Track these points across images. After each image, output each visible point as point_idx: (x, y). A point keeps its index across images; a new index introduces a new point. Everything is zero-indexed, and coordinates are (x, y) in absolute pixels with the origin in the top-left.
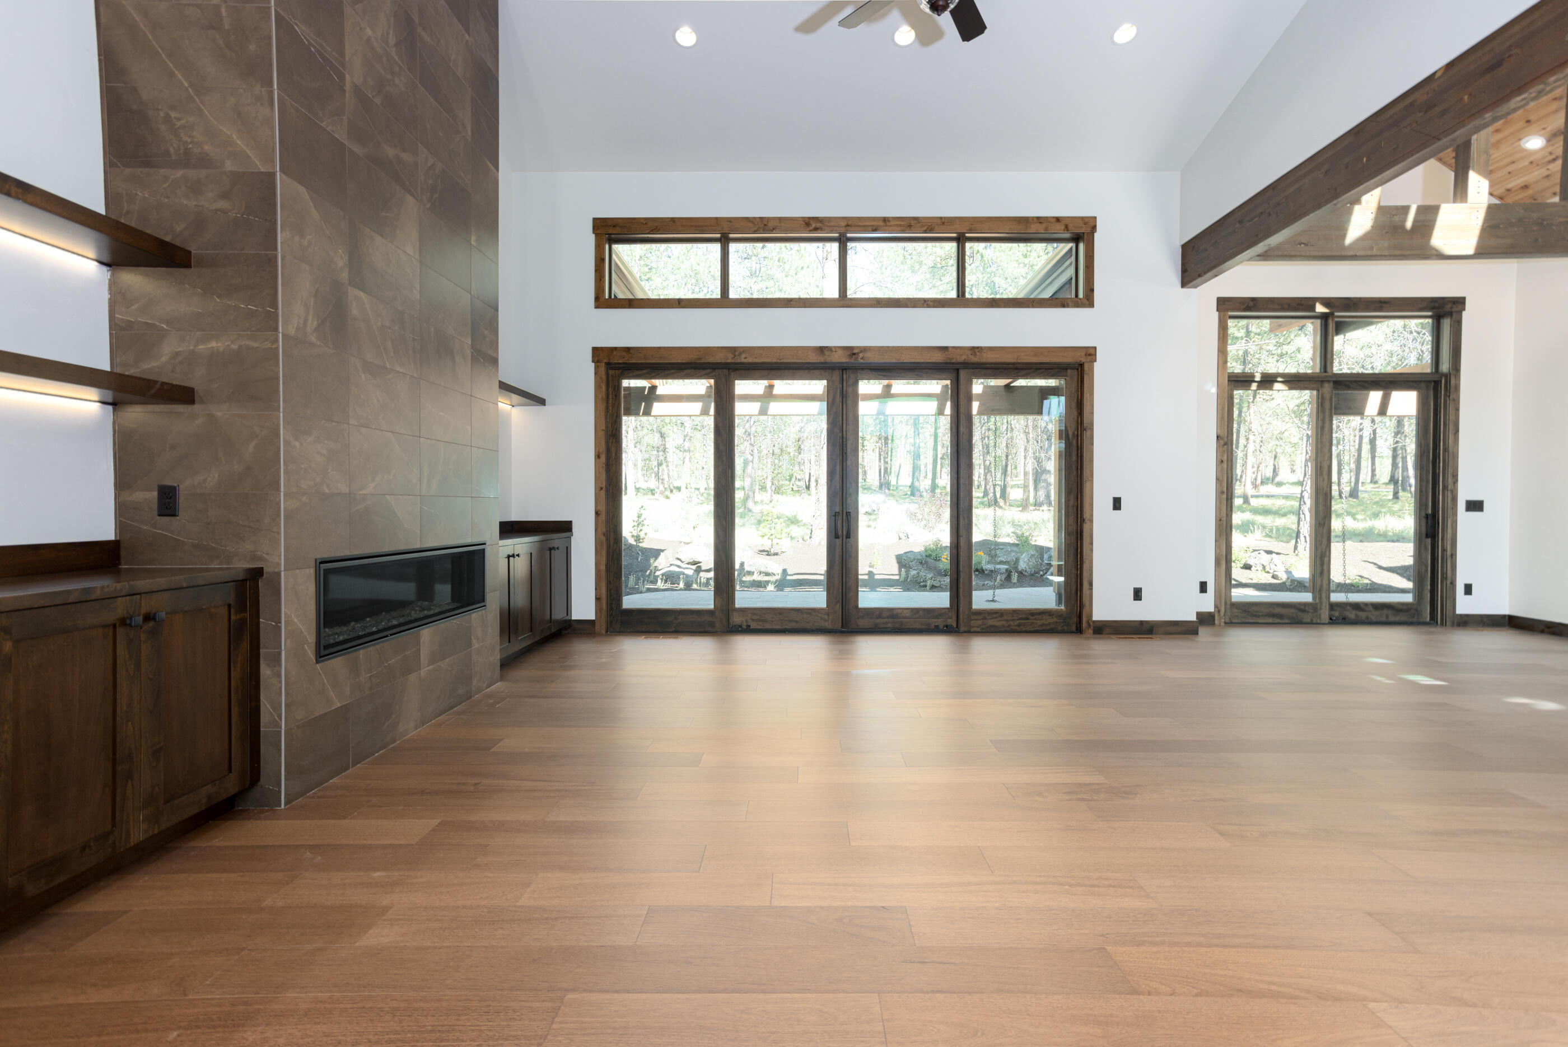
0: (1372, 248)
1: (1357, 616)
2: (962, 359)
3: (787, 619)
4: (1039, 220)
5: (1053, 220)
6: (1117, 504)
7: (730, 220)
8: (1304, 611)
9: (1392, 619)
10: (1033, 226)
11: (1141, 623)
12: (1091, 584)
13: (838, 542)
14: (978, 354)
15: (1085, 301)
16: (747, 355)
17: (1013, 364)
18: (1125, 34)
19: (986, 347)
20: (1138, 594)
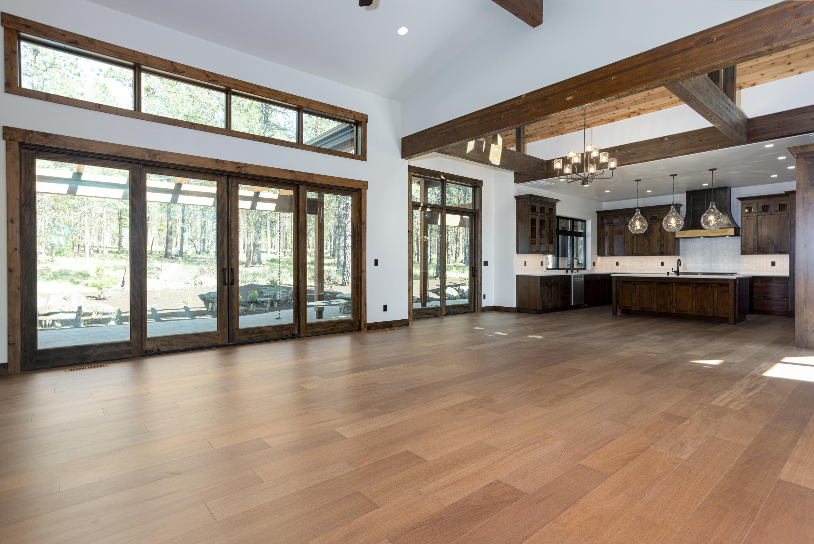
0: (474, 156)
1: (453, 311)
2: (302, 179)
3: (189, 341)
4: (342, 110)
5: (349, 112)
6: (376, 263)
7: (146, 56)
8: (437, 310)
9: (463, 311)
10: (339, 112)
11: (387, 322)
12: (366, 305)
13: (226, 287)
14: (311, 177)
15: (362, 157)
16: (161, 157)
17: (328, 185)
18: (403, 31)
19: (315, 174)
20: (385, 308)
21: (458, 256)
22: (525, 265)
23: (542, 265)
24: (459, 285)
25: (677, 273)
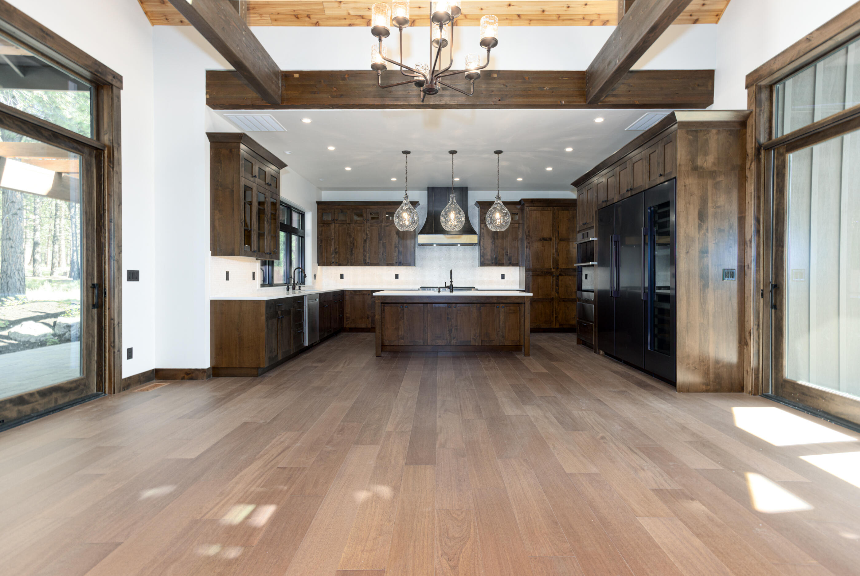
21: (57, 264)
22: (227, 278)
23: (254, 279)
24: (56, 315)
25: (450, 290)
